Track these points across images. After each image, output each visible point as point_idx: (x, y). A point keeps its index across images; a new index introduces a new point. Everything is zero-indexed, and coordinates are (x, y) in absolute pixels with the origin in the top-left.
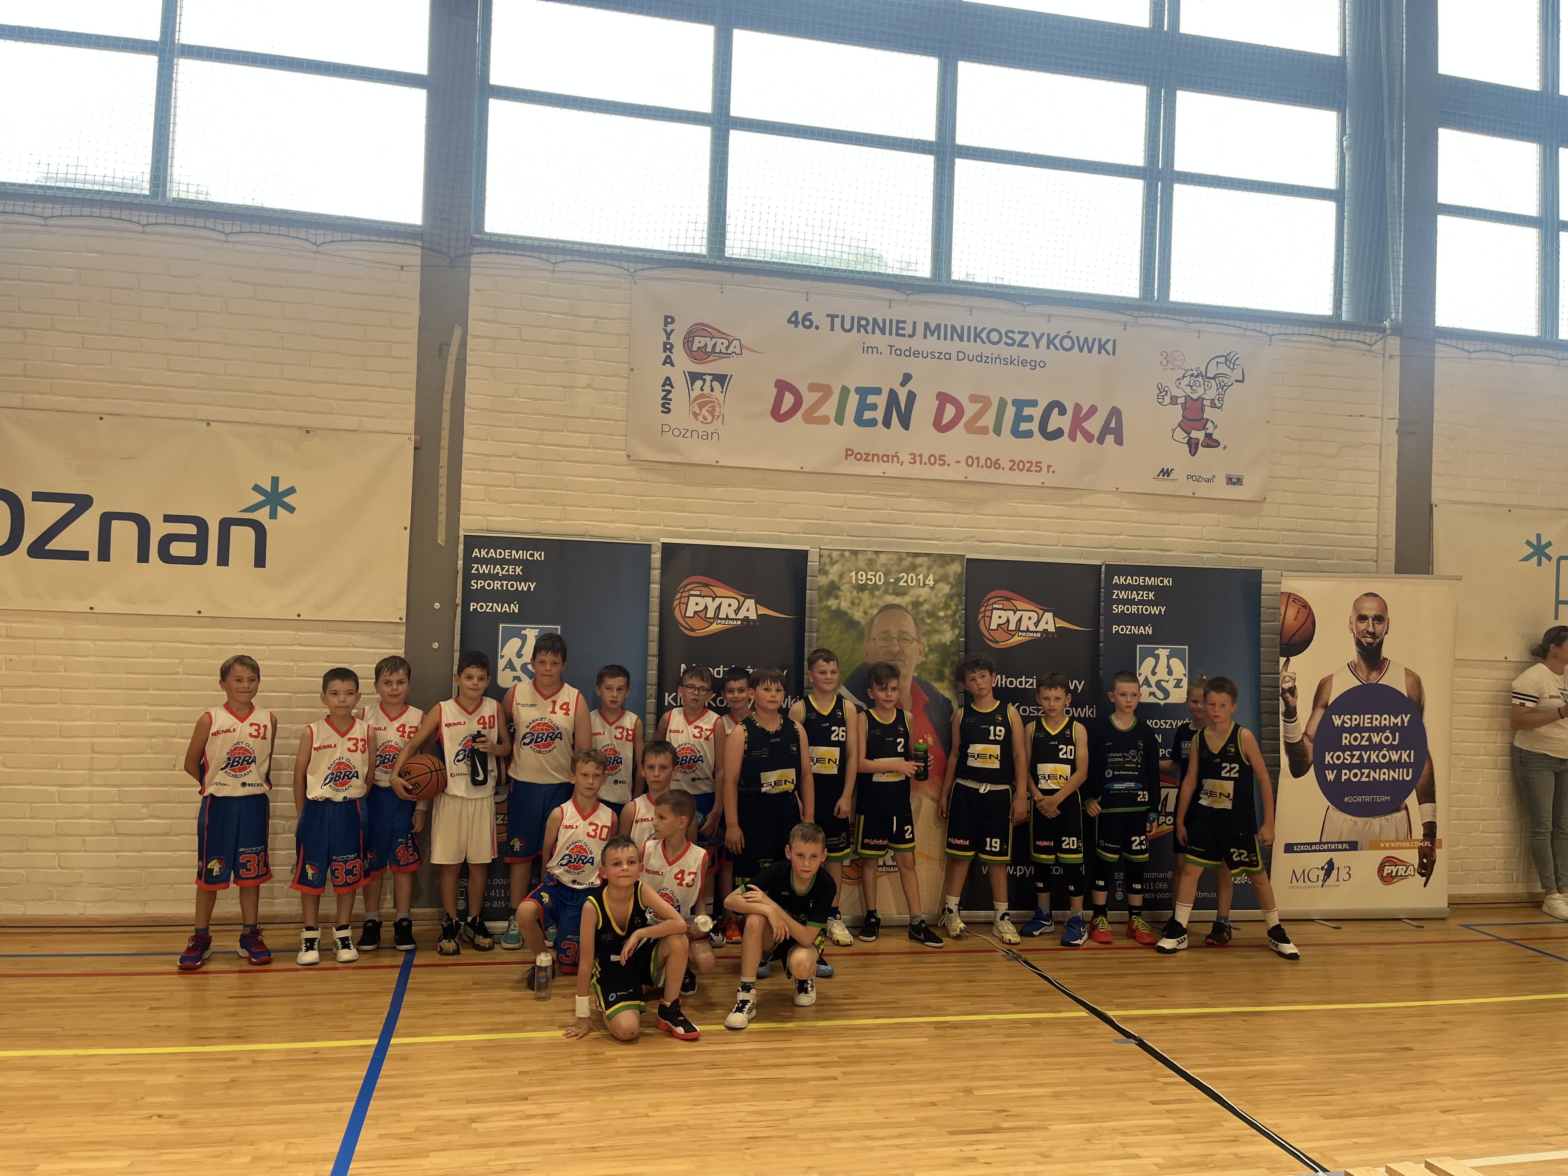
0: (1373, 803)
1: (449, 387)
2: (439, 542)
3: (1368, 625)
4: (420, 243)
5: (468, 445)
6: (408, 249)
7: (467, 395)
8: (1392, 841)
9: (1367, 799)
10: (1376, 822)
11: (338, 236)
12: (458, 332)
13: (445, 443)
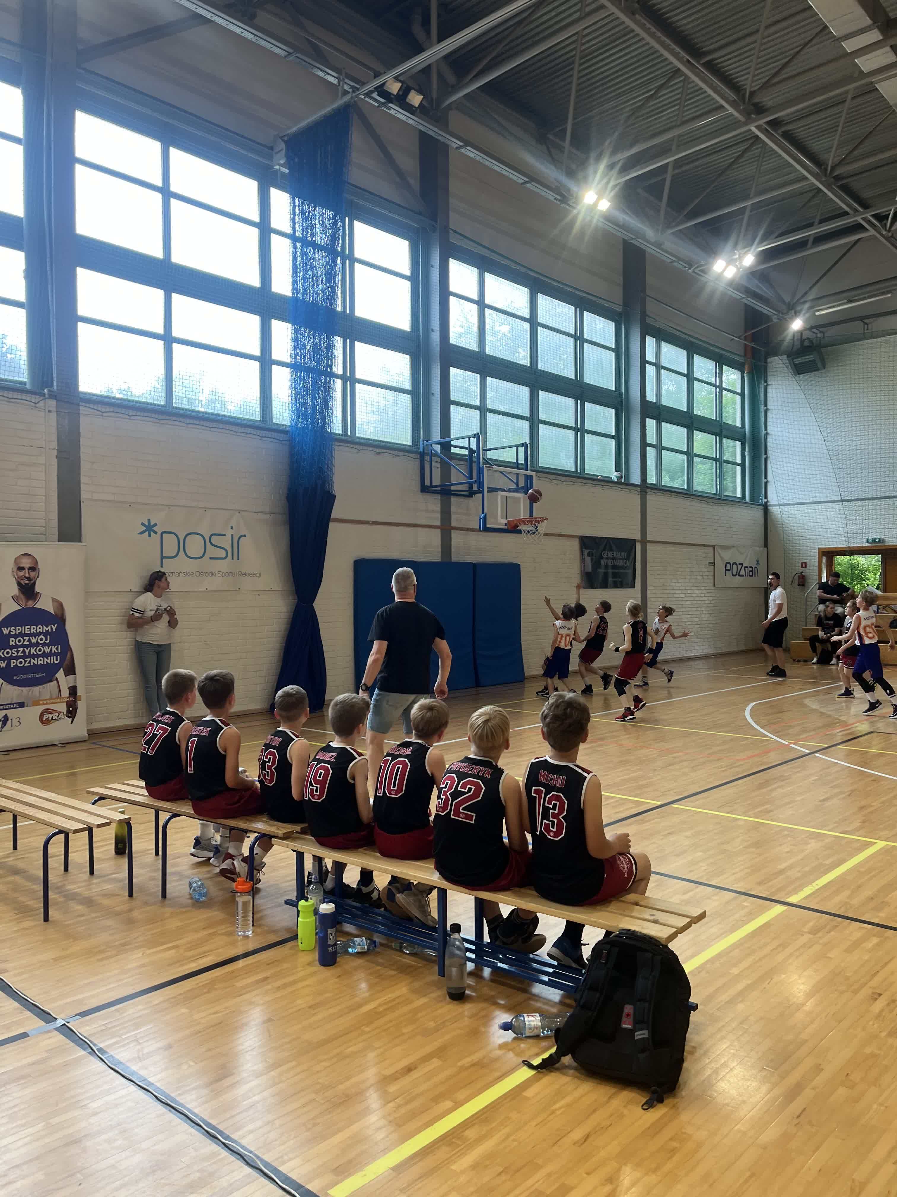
0: (34, 678)
3: (25, 573)
8: (49, 699)
9: (30, 676)
10: (36, 690)
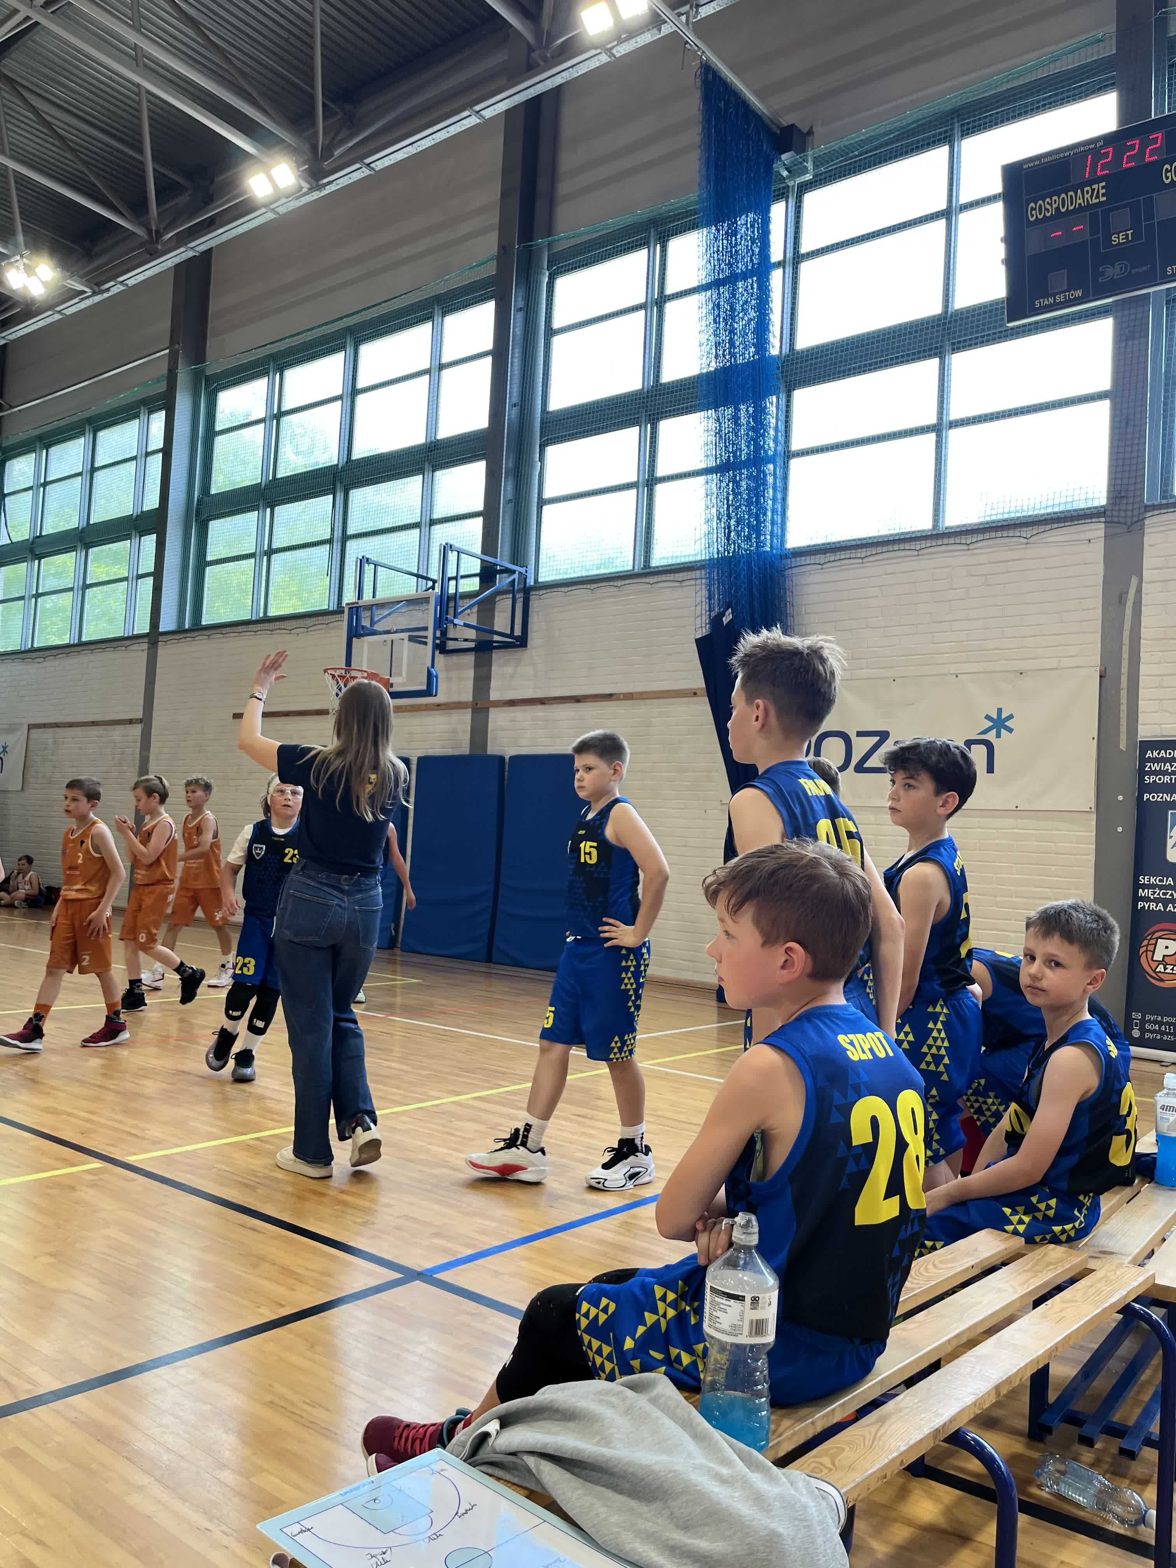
1: (1127, 626)
2: (1121, 747)
4: (1103, 520)
5: (1143, 669)
6: (1094, 526)
7: (1143, 630)
11: (1042, 528)
12: (1134, 582)
13: (1125, 670)
